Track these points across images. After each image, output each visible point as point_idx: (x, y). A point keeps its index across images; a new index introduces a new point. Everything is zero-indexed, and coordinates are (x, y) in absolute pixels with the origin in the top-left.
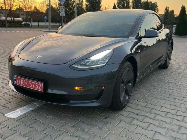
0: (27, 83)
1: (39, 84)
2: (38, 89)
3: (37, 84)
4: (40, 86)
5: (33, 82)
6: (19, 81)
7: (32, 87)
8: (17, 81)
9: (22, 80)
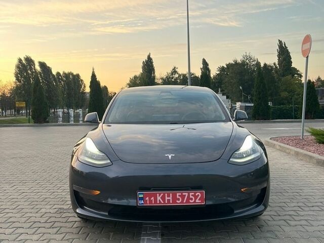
0: (170, 198)
1: (197, 195)
2: (195, 202)
3: (192, 195)
4: (199, 197)
5: (184, 194)
6: (153, 198)
7: (182, 202)
8: (147, 198)
9: (159, 196)
